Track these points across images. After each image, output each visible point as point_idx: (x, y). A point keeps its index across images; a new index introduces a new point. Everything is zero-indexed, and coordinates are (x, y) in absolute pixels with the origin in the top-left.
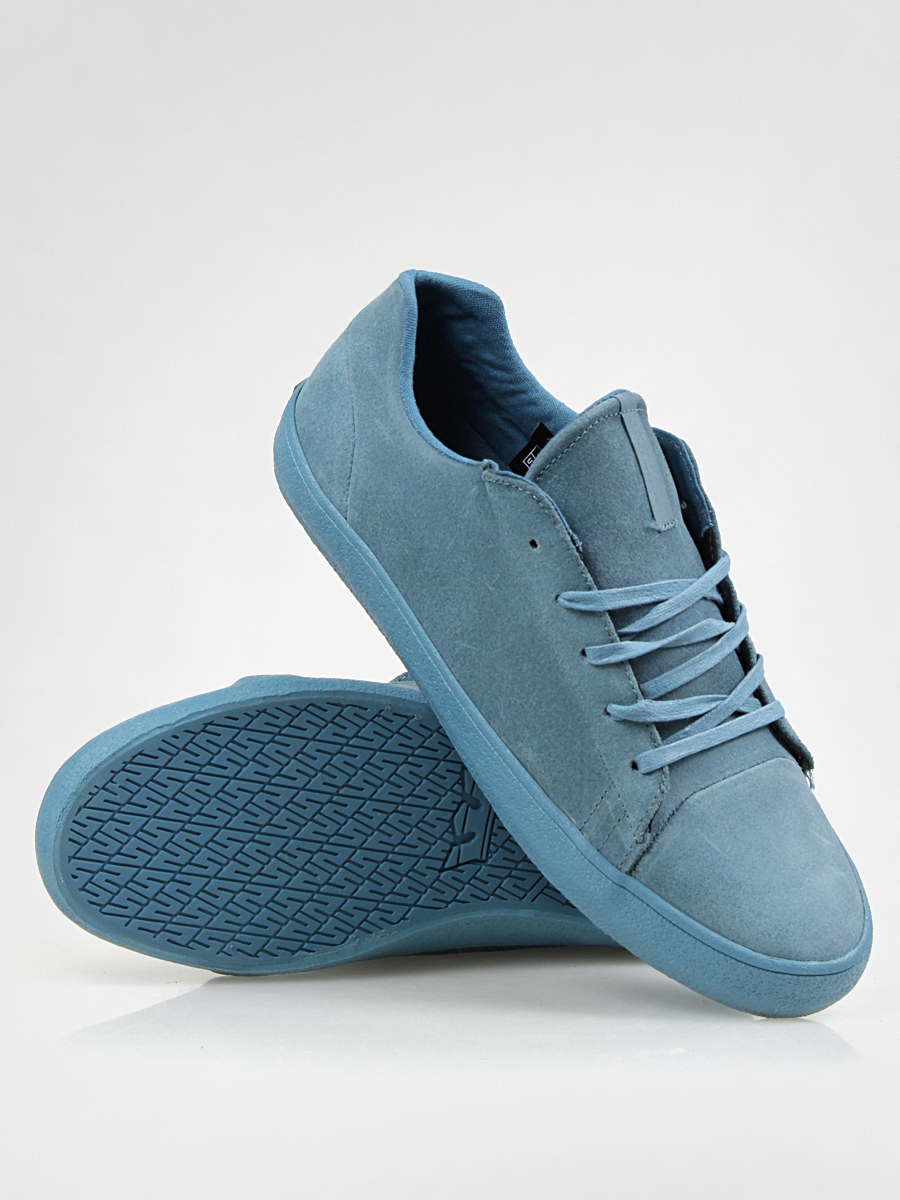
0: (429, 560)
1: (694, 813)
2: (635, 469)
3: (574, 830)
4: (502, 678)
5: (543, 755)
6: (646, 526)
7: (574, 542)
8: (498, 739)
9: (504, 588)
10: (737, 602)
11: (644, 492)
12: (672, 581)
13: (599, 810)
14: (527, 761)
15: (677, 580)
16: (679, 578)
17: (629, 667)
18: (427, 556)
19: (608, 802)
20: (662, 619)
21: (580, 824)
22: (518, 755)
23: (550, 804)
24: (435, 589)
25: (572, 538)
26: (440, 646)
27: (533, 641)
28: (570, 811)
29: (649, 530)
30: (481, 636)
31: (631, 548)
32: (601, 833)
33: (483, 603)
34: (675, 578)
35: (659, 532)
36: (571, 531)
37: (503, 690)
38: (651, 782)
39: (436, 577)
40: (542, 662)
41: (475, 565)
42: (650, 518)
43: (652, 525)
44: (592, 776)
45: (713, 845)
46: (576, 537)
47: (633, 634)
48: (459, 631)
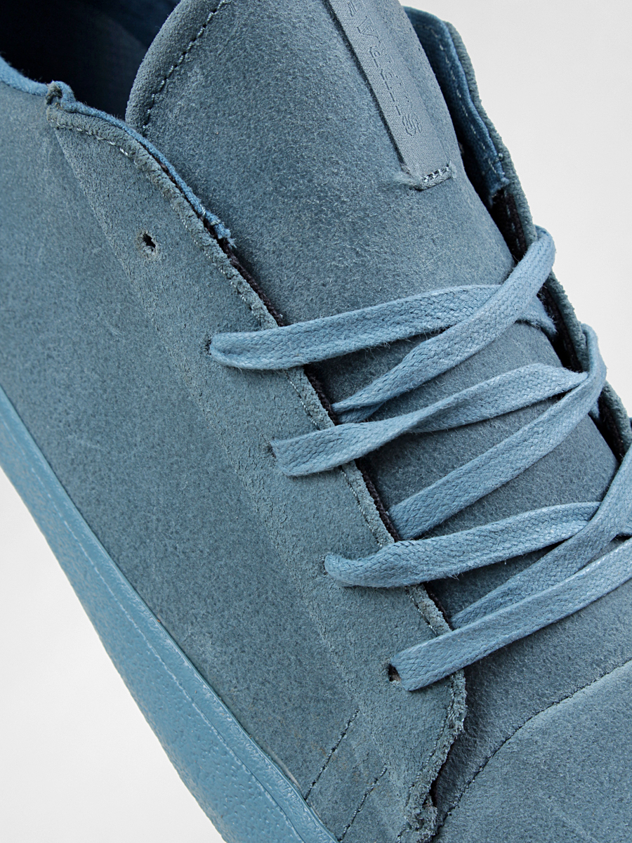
0: (13, 285)
1: (532, 760)
2: (348, 66)
3: (292, 795)
4: (149, 503)
5: (231, 649)
6: (385, 180)
7: (212, 230)
8: (153, 619)
9: (132, 328)
10: (578, 324)
11: (374, 111)
12: (456, 289)
13: (338, 757)
14: (205, 661)
15: (468, 287)
16: (473, 281)
17: (357, 476)
18: (8, 279)
19: (354, 744)
20: (432, 372)
21: (305, 784)
22: (187, 649)
23: (250, 746)
24: (27, 339)
25: (206, 222)
26: (45, 448)
27: (191, 430)
28: (286, 760)
29: (390, 188)
30: (107, 423)
31: (356, 230)
32: (342, 806)
33: (106, 359)
34: (465, 282)
35: (419, 190)
36: (203, 211)
37: (153, 525)
38: (427, 706)
39: (26, 317)
40: (211, 469)
41: (83, 288)
42: (395, 162)
43: (400, 177)
44: (321, 692)
45: (571, 822)
46: (214, 220)
47: (364, 408)
48: (71, 418)
